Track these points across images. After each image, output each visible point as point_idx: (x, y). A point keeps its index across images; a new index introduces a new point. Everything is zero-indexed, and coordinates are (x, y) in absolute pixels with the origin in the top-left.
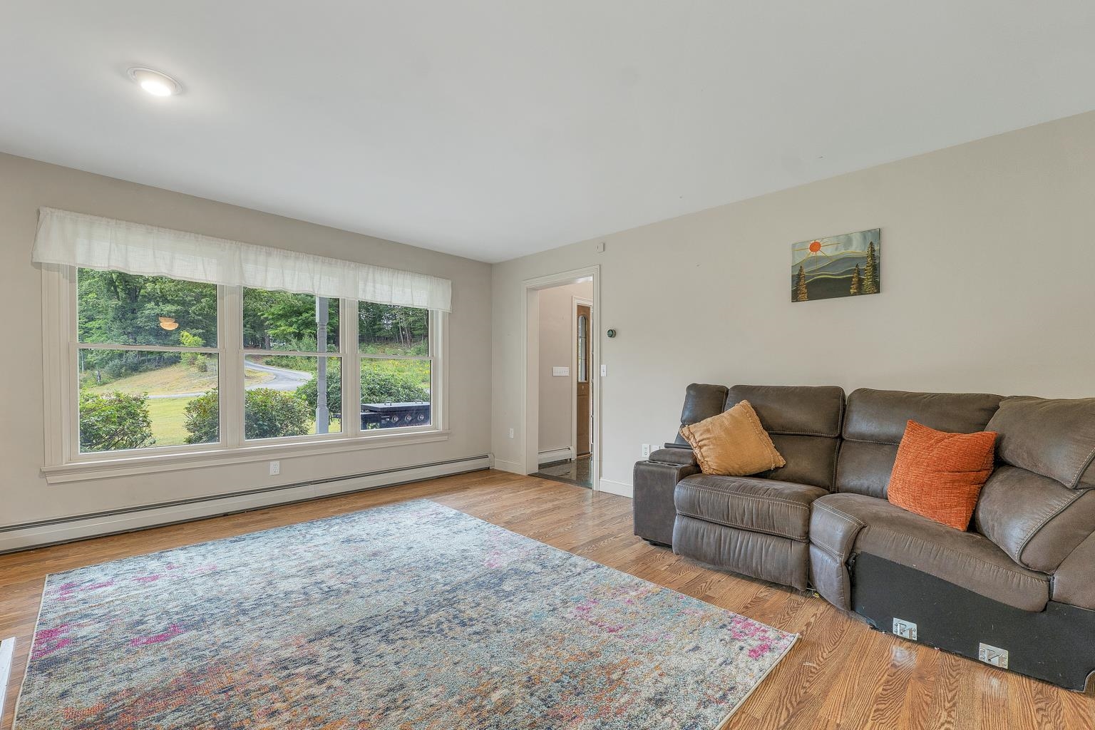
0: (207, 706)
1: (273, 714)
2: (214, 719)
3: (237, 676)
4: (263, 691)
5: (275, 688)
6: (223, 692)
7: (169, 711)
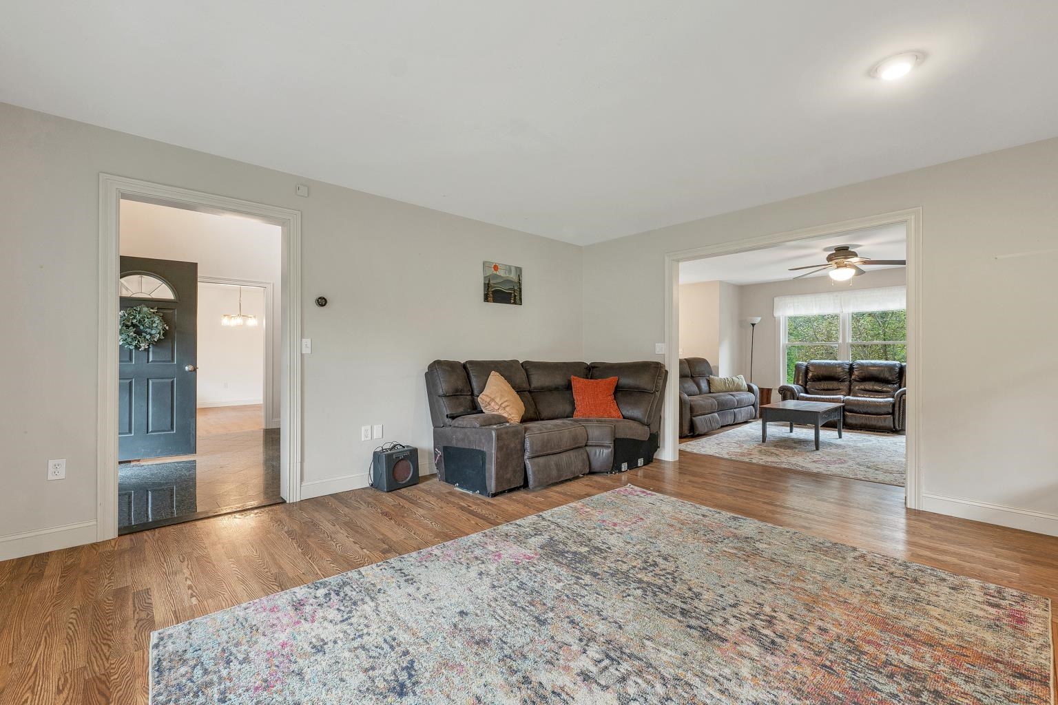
0: (854, 671)
1: (823, 630)
2: (859, 659)
3: (808, 671)
4: (810, 646)
5: (799, 639)
6: (832, 670)
7: (884, 695)
